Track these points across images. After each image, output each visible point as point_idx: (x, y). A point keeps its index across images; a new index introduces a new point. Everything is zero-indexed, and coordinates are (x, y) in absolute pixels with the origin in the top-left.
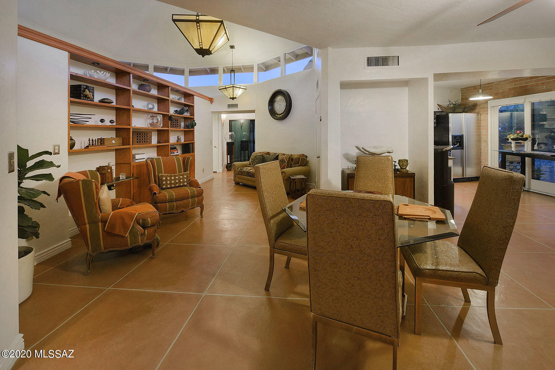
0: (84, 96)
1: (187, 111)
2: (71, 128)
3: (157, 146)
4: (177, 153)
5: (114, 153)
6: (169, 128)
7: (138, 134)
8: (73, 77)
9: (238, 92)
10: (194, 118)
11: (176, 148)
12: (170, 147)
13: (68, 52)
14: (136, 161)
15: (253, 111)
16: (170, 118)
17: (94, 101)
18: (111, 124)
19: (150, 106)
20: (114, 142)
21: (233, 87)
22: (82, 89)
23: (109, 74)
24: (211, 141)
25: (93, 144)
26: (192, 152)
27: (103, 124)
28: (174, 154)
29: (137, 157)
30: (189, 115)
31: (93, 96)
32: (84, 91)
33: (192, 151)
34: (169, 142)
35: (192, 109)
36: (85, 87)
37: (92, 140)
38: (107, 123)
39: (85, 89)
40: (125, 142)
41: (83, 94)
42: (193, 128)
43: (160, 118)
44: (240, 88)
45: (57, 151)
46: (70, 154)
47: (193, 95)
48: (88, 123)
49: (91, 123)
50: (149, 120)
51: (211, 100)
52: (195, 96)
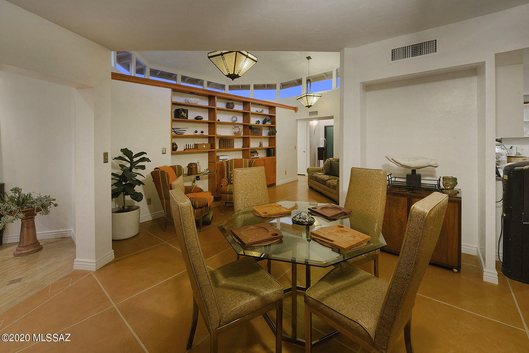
0: (182, 116)
1: (269, 120)
2: (173, 137)
3: (243, 150)
4: (257, 156)
5: (207, 154)
6: (249, 135)
7: (224, 141)
8: (174, 104)
9: (313, 100)
10: (275, 127)
11: (256, 152)
12: (250, 151)
13: (171, 89)
14: (220, 161)
15: (332, 117)
16: (251, 127)
17: (188, 119)
18: (201, 134)
19: (234, 119)
20: (204, 146)
21: (306, 96)
22: (180, 112)
23: (199, 99)
24: (295, 146)
25: (189, 148)
26: (273, 156)
27: (197, 134)
28: (254, 157)
29: (221, 158)
30: (270, 124)
31: (187, 115)
32: (181, 113)
33: (273, 154)
34: (249, 147)
35: (274, 119)
36: (182, 110)
37: (188, 145)
38: (199, 133)
39: (182, 111)
40: (213, 146)
41: (181, 115)
42: (275, 135)
43: (241, 128)
44: (314, 96)
45: (164, 152)
46: (172, 154)
47: (275, 107)
48: (184, 134)
49: (186, 133)
50: (233, 130)
51: (295, 109)
52: (277, 108)
